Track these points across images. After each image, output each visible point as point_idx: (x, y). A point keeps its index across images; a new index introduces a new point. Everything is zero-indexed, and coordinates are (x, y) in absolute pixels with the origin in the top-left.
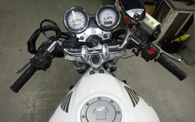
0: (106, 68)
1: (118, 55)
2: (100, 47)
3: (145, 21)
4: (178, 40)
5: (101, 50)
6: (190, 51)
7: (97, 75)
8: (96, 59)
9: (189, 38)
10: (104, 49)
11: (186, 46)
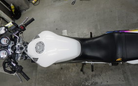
0: (26, 45)
1: (21, 40)
2: (17, 46)
3: (9, 27)
4: (13, 10)
5: (19, 46)
6: (21, 6)
7: (28, 49)
8: (21, 48)
9: (13, 4)
10: (18, 44)
11: (18, 7)
